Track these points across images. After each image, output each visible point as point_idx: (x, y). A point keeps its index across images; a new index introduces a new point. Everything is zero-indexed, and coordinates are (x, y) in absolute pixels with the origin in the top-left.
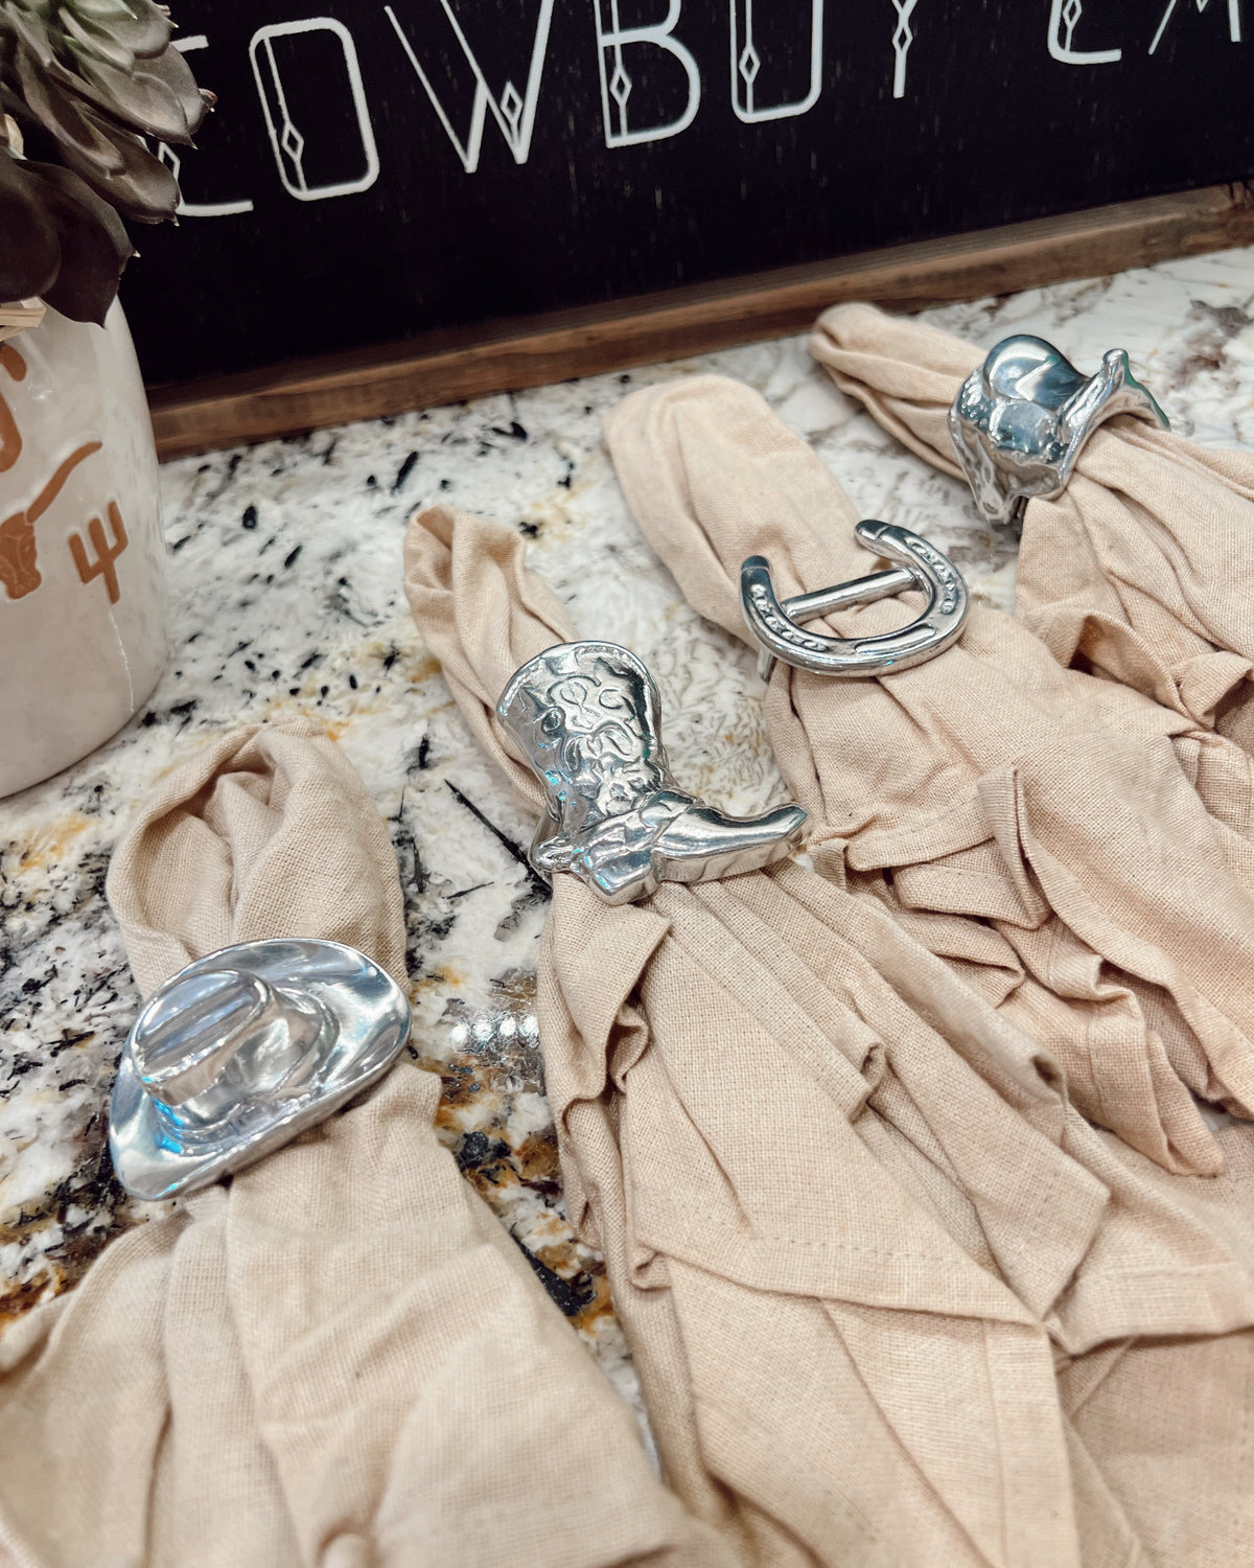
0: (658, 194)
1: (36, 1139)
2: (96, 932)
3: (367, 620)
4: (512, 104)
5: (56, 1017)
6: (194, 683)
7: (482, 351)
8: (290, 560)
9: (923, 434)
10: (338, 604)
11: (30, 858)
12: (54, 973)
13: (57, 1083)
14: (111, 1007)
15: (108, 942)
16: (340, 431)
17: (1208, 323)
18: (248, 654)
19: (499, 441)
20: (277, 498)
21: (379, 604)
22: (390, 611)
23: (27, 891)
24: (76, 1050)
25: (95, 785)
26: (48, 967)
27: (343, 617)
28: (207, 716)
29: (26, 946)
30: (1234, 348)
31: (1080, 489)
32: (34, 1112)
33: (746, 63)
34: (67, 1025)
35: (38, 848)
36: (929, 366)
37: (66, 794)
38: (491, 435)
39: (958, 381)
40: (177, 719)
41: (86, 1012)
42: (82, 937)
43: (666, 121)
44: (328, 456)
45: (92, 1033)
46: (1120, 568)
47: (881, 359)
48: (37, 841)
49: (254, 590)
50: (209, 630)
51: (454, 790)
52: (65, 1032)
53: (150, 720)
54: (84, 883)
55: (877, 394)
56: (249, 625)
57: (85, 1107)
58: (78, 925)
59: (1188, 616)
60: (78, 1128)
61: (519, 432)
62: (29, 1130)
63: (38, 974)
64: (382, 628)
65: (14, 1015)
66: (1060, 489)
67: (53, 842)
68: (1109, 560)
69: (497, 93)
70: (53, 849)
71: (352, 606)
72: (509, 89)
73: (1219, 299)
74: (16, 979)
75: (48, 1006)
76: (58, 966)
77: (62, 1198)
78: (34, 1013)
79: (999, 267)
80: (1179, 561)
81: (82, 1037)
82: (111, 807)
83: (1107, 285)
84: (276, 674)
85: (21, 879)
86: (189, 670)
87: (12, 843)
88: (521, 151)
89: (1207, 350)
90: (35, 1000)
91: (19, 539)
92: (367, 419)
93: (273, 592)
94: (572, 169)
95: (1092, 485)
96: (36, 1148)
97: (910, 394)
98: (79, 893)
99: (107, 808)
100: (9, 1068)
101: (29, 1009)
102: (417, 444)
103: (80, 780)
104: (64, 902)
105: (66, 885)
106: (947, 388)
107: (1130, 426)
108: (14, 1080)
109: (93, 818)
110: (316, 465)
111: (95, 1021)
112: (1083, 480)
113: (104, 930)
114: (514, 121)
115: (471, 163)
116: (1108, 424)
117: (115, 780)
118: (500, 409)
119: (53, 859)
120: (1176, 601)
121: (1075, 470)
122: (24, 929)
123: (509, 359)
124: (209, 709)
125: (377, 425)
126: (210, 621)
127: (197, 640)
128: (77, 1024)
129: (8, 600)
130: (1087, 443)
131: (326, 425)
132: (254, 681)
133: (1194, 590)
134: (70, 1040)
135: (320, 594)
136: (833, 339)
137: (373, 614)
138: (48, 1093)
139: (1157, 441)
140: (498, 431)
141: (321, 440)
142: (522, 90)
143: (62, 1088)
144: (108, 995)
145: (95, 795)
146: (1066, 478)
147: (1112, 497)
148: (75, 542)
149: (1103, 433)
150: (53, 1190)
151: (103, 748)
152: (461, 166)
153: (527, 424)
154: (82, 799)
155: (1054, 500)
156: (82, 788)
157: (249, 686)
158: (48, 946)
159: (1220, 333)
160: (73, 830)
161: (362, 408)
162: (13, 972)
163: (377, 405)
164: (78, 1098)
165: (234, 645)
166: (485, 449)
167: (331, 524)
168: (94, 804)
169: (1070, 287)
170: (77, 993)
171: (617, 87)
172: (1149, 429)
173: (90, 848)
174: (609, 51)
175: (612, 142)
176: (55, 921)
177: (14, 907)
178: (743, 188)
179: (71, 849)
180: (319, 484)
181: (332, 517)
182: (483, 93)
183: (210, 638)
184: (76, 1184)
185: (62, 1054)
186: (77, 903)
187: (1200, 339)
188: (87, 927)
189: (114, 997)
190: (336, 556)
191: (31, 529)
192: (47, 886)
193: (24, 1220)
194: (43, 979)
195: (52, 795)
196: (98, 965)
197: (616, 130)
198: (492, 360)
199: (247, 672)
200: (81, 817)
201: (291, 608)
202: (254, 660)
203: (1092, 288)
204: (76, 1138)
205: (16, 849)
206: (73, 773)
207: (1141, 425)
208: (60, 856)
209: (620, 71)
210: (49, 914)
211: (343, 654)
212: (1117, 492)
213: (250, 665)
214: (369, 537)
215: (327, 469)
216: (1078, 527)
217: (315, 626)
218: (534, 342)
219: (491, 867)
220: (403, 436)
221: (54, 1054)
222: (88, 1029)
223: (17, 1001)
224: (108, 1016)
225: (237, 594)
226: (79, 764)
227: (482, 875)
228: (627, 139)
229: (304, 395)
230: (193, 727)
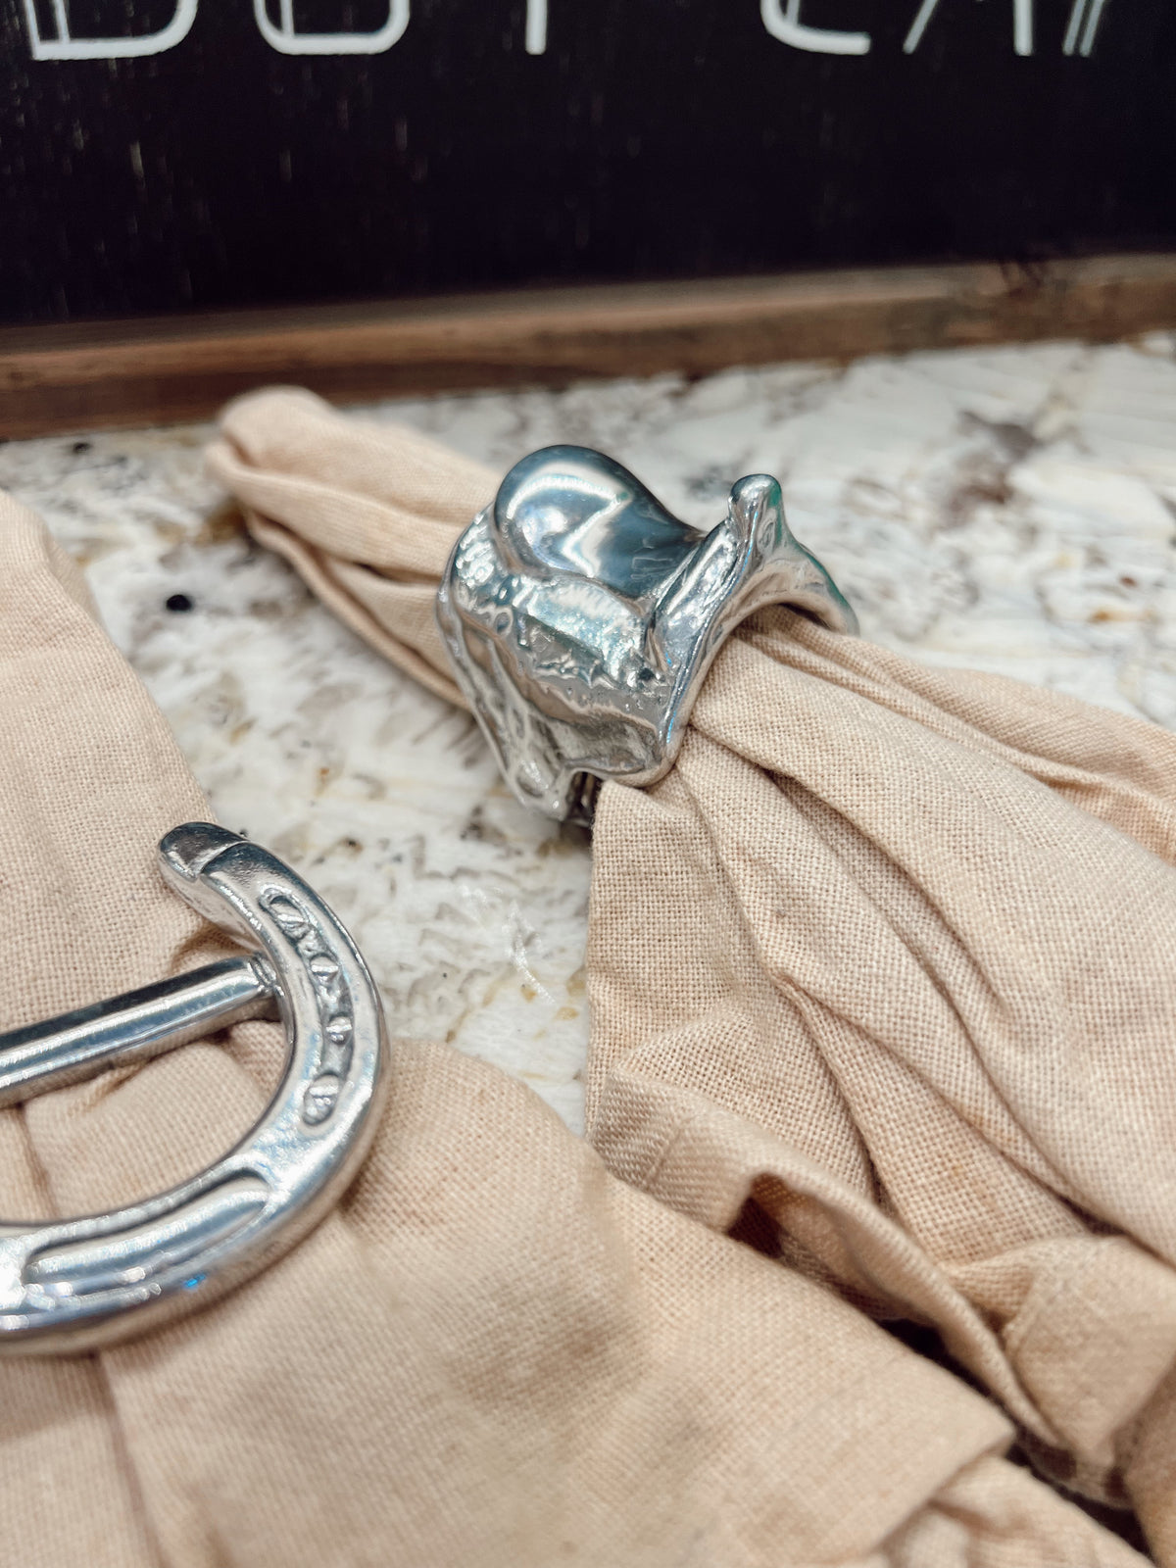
9: (399, 630)
17: (982, 442)
31: (703, 772)
36: (398, 503)
39: (449, 532)
46: (809, 970)
47: (314, 488)
55: (315, 552)
59: (999, 1124)
66: (664, 766)
68: (780, 949)
80: (956, 974)
95: (725, 760)
97: (367, 555)
106: (426, 547)
107: (785, 627)
112: (710, 749)
116: (748, 629)
120: (964, 1081)
121: (690, 726)
130: (711, 670)
133: (1007, 1056)
136: (242, 455)
139: (840, 659)
146: (672, 743)
147: (763, 785)
149: (742, 651)
155: (646, 789)
172: (821, 634)
207: (809, 627)
212: (772, 775)
216: (704, 856)
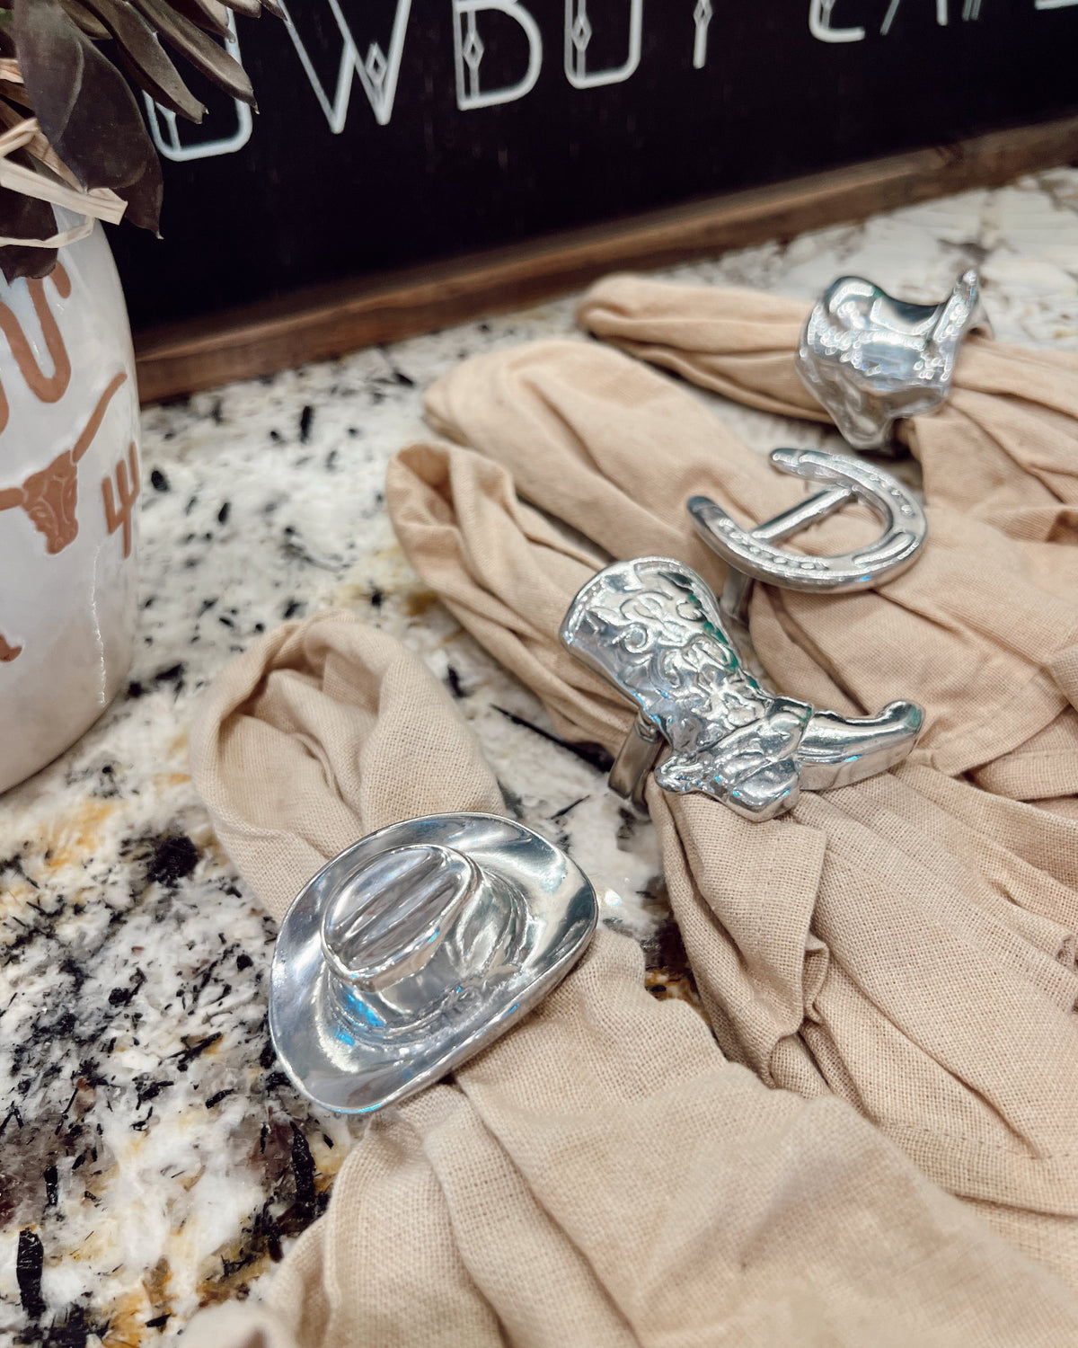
0: (503, 154)
1: (203, 1169)
2: (174, 924)
3: (333, 564)
4: (376, 65)
5: (165, 1026)
6: (170, 647)
7: (356, 305)
8: (223, 515)
10: (292, 549)
11: (55, 856)
12: (140, 977)
13: (200, 1100)
14: (229, 1001)
15: (192, 930)
16: (219, 394)
17: (958, 255)
18: (219, 610)
19: (389, 390)
20: (181, 458)
21: (338, 547)
22: (354, 552)
23: (70, 896)
24: (207, 1059)
25: (102, 765)
26: (132, 971)
27: (306, 565)
28: (201, 677)
29: (93, 954)
32: (187, 1138)
33: (578, 31)
34: (184, 1031)
35: (61, 843)
37: (70, 780)
38: (377, 385)
40: (167, 687)
41: (201, 1012)
42: (158, 931)
43: (510, 85)
44: (216, 415)
45: (218, 1036)
48: (56, 837)
49: (195, 549)
50: (162, 593)
51: (505, 713)
52: (184, 1040)
53: (135, 691)
54: (133, 872)
56: (207, 582)
57: (247, 1121)
58: (147, 919)
60: (249, 1146)
61: (404, 380)
62: (188, 1162)
63: (122, 980)
64: (352, 571)
65: (112, 1033)
67: (77, 835)
69: (363, 53)
70: (80, 842)
71: (311, 552)
72: (375, 51)
73: (958, 235)
74: (99, 991)
75: (151, 1016)
76: (143, 968)
77: (266, 1231)
78: (135, 1026)
79: (781, 217)
81: (208, 1043)
82: (130, 785)
83: (862, 230)
84: (259, 628)
85: (54, 881)
86: (157, 634)
87: (26, 844)
88: (383, 112)
90: (130, 1011)
91: (63, 481)
92: (245, 379)
93: (218, 549)
94: (429, 130)
96: (206, 1180)
98: (132, 884)
99: (125, 789)
100: (133, 1097)
101: (128, 1023)
102: (307, 398)
103: (80, 764)
104: (120, 898)
105: (112, 878)
108: (145, 1107)
109: (114, 802)
110: (205, 428)
111: (216, 1020)
113: (181, 920)
114: (378, 81)
115: (338, 122)
117: (122, 757)
118: (372, 363)
119: (85, 853)
122: (82, 936)
124: (200, 670)
125: (256, 387)
126: (160, 583)
127: (156, 604)
128: (195, 1028)
129: (46, 554)
131: (204, 388)
132: (239, 635)
134: (193, 1049)
135: (271, 546)
137: (337, 557)
138: (193, 1114)
140: (383, 381)
141: (202, 402)
142: (385, 50)
143: (210, 1104)
144: (219, 990)
145: (106, 778)
148: (106, 486)
150: (250, 1224)
151: (97, 725)
152: (325, 124)
153: (410, 371)
154: (92, 784)
156: (87, 773)
157: (235, 642)
158: (121, 947)
159: (974, 262)
160: (93, 820)
161: (240, 369)
162: (89, 986)
163: (256, 364)
164: (234, 1111)
165: (198, 605)
166: (378, 397)
167: (252, 478)
168: (108, 787)
169: (835, 233)
170: (180, 994)
171: (469, 51)
173: (125, 834)
174: (464, 16)
175: (466, 104)
176: (117, 919)
177: (59, 913)
178: (572, 148)
179: (103, 839)
180: (220, 443)
181: (249, 472)
182: (350, 54)
183: (168, 600)
184: (277, 1211)
185: (193, 1065)
186: (136, 896)
188: (159, 919)
189: (227, 990)
190: (270, 508)
191: (74, 471)
192: (91, 883)
193: (230, 1269)
194: (132, 987)
195: (53, 785)
196: (192, 958)
197: (468, 91)
198: (363, 315)
199: (226, 630)
200: (99, 804)
201: (245, 562)
202: (228, 616)
204: (254, 1158)
205: (34, 849)
206: (68, 758)
208: (92, 847)
209: (473, 36)
210: (106, 915)
211: (323, 599)
213: (226, 622)
214: (298, 487)
215: (221, 430)
217: (281, 576)
219: (579, 781)
220: (288, 393)
221: (182, 1068)
222: (212, 1031)
223: (109, 1018)
224: (230, 1011)
225: (180, 554)
226: (73, 748)
227: (576, 791)
228: (477, 101)
230: (190, 691)
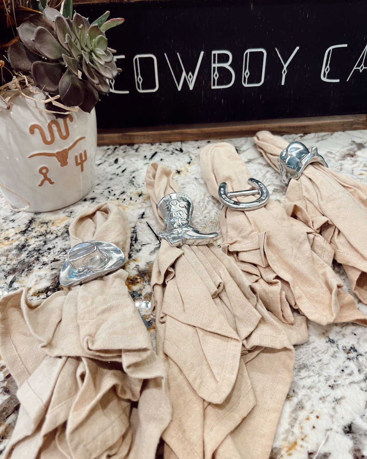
0: (223, 100)
1: (44, 278)
2: (65, 241)
3: (137, 186)
4: (190, 77)
5: (53, 256)
6: (96, 194)
7: (176, 131)
8: (123, 171)
9: (273, 162)
10: (132, 182)
11: (54, 224)
12: (54, 247)
13: (51, 268)
14: (65, 255)
15: (67, 243)
16: (141, 145)
17: (354, 146)
18: (110, 190)
19: (176, 152)
20: (123, 158)
21: (141, 183)
22: (143, 185)
23: (52, 231)
24: (56, 263)
25: (71, 211)
26: (54, 246)
27: (132, 185)
28: (98, 201)
29: (50, 241)
30: (359, 153)
31: (303, 178)
32: (45, 273)
33: (246, 73)
34: (55, 257)
35: (56, 222)
36: (277, 147)
37: (64, 212)
38: (175, 150)
39: (281, 150)
40: (91, 201)
41: (60, 256)
42: (62, 241)
43: (226, 84)
44: (137, 150)
45: (60, 260)
46: (307, 196)
47: (267, 144)
48: (56, 221)
49: (114, 176)
50: (102, 183)
51: (148, 224)
52: (54, 259)
53: (85, 200)
54: (64, 230)
55: (265, 152)
56: (111, 184)
57: (55, 274)
58: (61, 238)
59: (319, 208)
60: (53, 277)
61: (181, 151)
62: (43, 276)
63: (51, 247)
64: (140, 188)
65: (45, 254)
66: (299, 177)
67: (59, 222)
68: (305, 194)
69: (187, 74)
70: (59, 223)
71: (135, 183)
72: (190, 74)
73: (358, 141)
74: (46, 247)
75: (52, 253)
76: (56, 246)
77: (47, 290)
78: (49, 254)
79: (304, 127)
80: (319, 195)
81: (57, 260)
82: (73, 216)
83: (332, 134)
84: (115, 195)
85: (51, 228)
86: (96, 191)
87: (51, 221)
88: (191, 87)
89: (352, 152)
90: (49, 252)
91: (65, 154)
92: (147, 143)
93: (118, 177)
94: (203, 92)
95: (305, 177)
96: (44, 280)
97: (271, 153)
98: (63, 232)
99: (72, 216)
100: (41, 264)
101: (48, 253)
102: (157, 150)
103: (68, 210)
104: (59, 234)
105: (60, 230)
106: (279, 152)
107: (318, 165)
108: (42, 266)
109: (69, 218)
110: (133, 152)
111: (61, 258)
112: (304, 176)
113: (67, 240)
114: (190, 81)
115: (179, 88)
116: (312, 164)
117: (75, 211)
118: (178, 145)
119: (59, 225)
120: (316, 204)
121: (302, 173)
122: (50, 238)
123: (182, 134)
124: (99, 200)
125: (149, 145)
126: (103, 181)
127: (99, 185)
128: (57, 258)
129: (60, 167)
130: (306, 167)
131: (138, 143)
132: (110, 195)
133: (321, 202)
134: (55, 260)
135: (128, 179)
136: (258, 139)
137: (139, 185)
138: (48, 270)
139: (324, 170)
140: (177, 150)
141: (136, 146)
142: (193, 74)
143: (52, 269)
144: (65, 253)
145: (70, 214)
146: (300, 175)
147: (309, 180)
148: (76, 157)
149: (310, 166)
150: (46, 288)
151: (74, 204)
152: (177, 89)
153: (184, 149)
154: (67, 214)
155: (297, 180)
156: (68, 212)
157: (108, 196)
158: (54, 242)
159: (356, 149)
160: (63, 220)
161: (147, 141)
162: (46, 246)
163: (150, 140)
164: (54, 272)
165: (107, 187)
166: (173, 153)
167: (134, 165)
168: (69, 215)
169: (322, 134)
170: (58, 252)
171: (215, 76)
172: (322, 167)
173: (67, 224)
174: (214, 68)
175: (213, 87)
176: (57, 237)
177: (48, 233)
178: (243, 101)
179: (63, 224)
180: (133, 156)
181: (135, 163)
182: (184, 74)
183: (102, 185)
184: (51, 288)
185: (53, 263)
186: (62, 234)
187: (351, 150)
188: (63, 239)
189: (66, 254)
190: (133, 172)
191: (68, 153)
192: (56, 230)
193: (39, 292)
194: (52, 248)
195: (61, 212)
196: (64, 247)
197: (214, 85)
198: (178, 134)
199: (109, 193)
200: (66, 218)
201: (121, 181)
202: (111, 191)
203: (328, 135)
204: (53, 279)
205: (51, 222)
206: (66, 208)
207: (320, 165)
208: (61, 224)
209: (216, 72)
210: (56, 236)
211: (130, 192)
212: (310, 179)
213: (109, 192)
214: (142, 169)
215: (136, 153)
216: (300, 186)
217: (125, 186)
218: (189, 131)
219: (152, 240)
220: (154, 148)
221: (51, 263)
222: (59, 259)
223: (46, 251)
224: (64, 257)
225: (110, 177)
226: (68, 207)
227: (149, 241)
228: (216, 87)
229: (133, 135)
230: (94, 203)
